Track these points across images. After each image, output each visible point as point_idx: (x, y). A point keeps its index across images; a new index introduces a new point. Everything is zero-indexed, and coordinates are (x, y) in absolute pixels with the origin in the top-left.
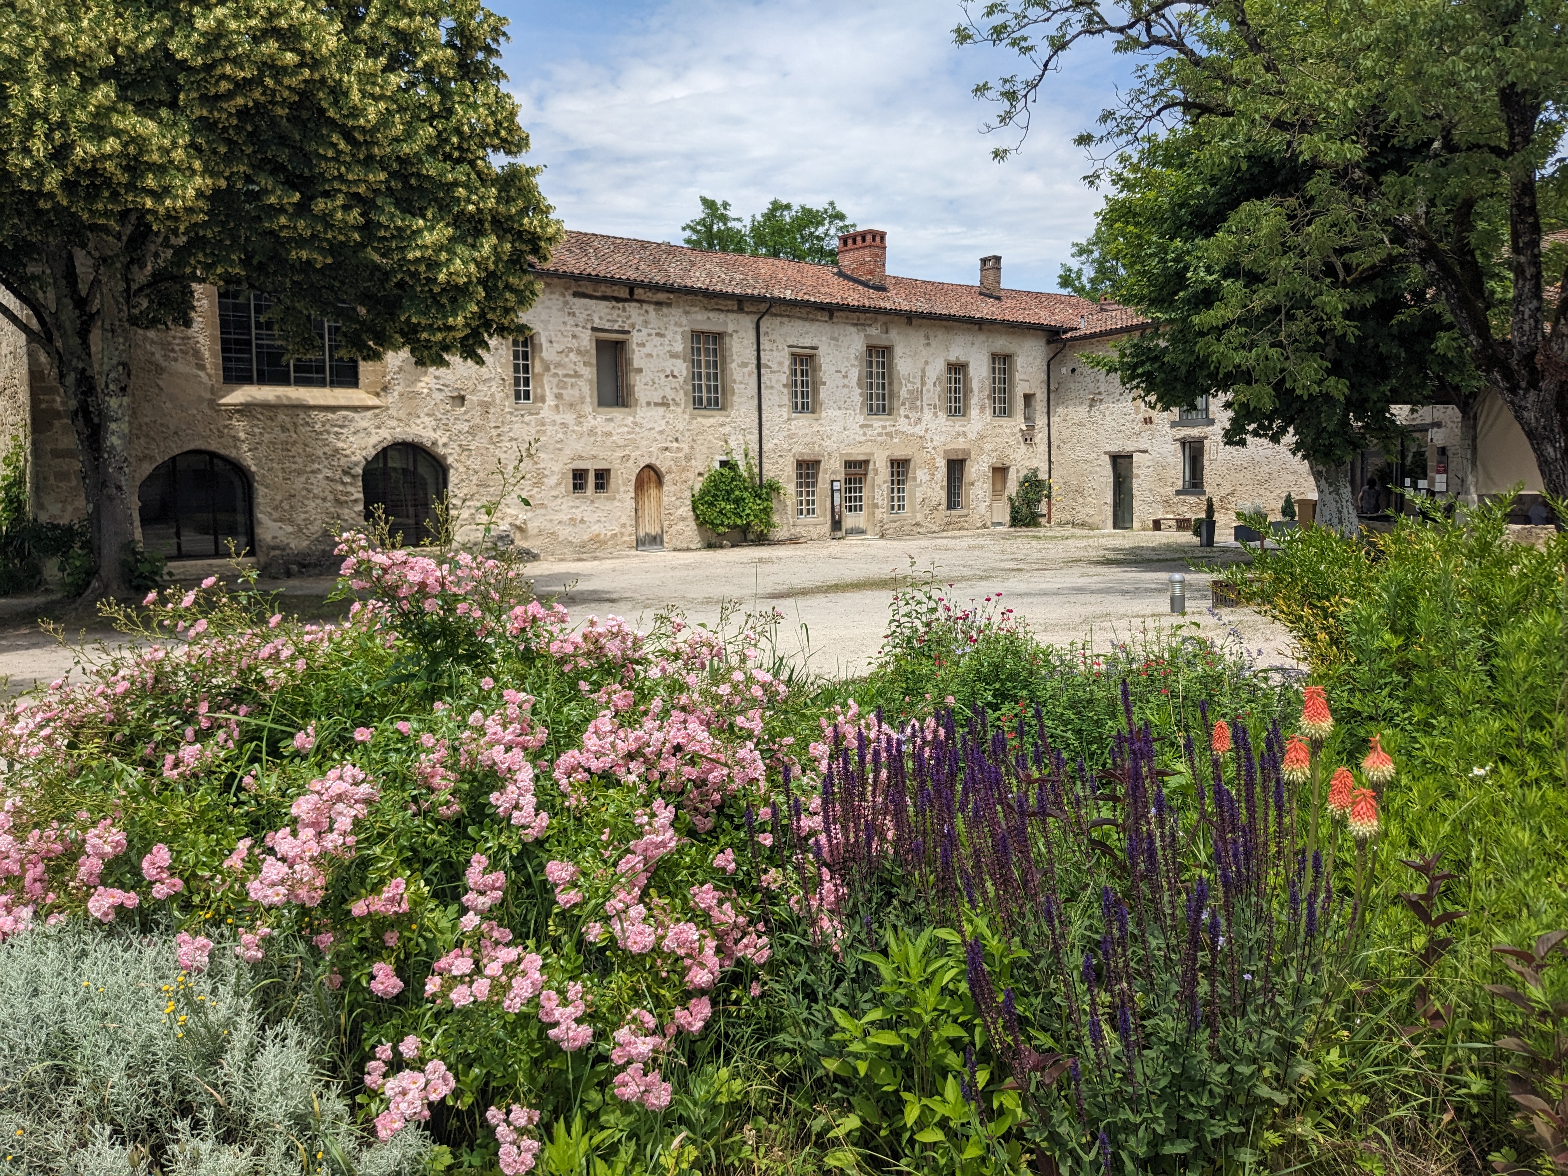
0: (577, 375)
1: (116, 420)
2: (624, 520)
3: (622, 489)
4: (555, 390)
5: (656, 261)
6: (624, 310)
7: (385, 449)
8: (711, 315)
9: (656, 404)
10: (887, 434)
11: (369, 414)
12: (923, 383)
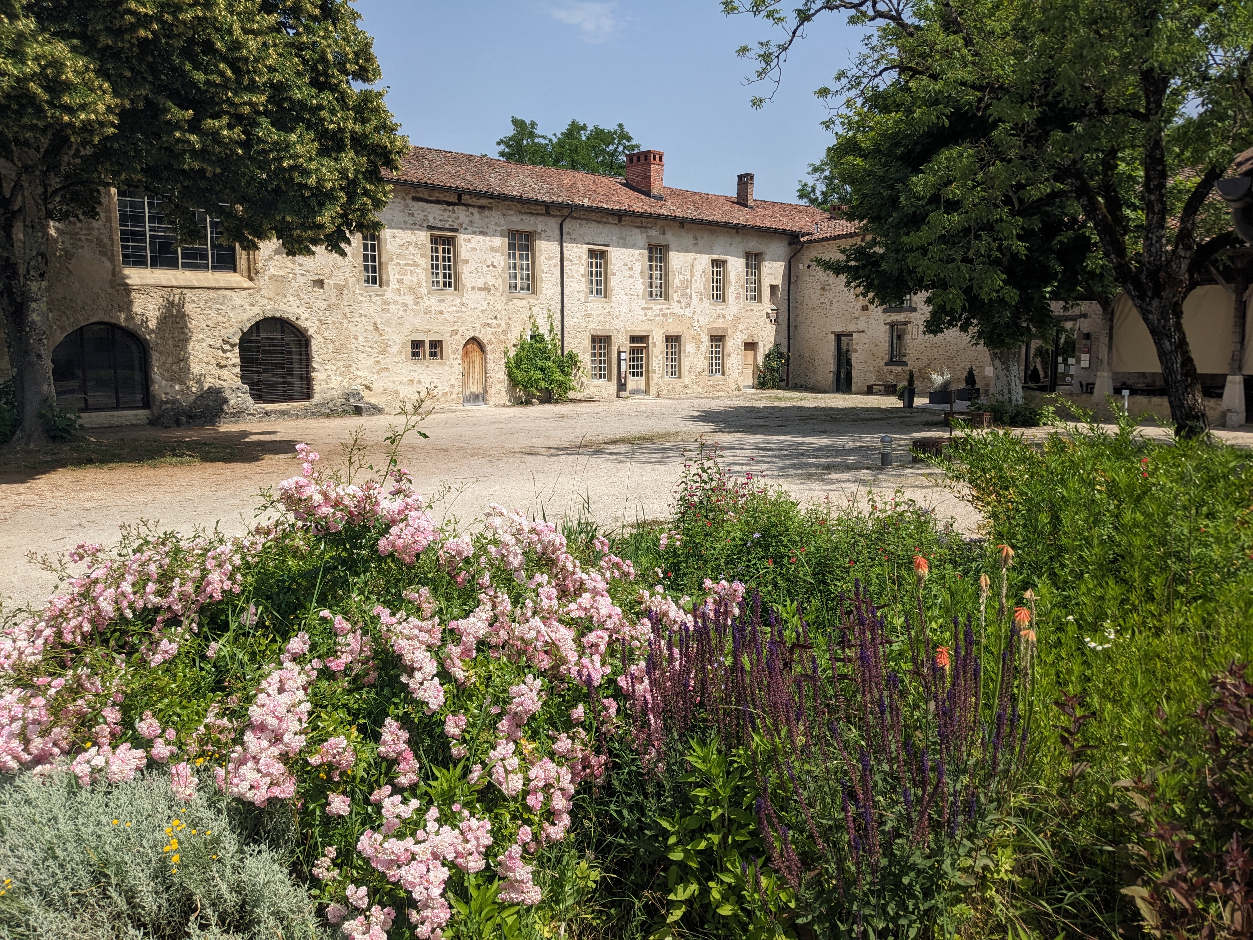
0: (415, 265)
1: (36, 301)
2: (453, 381)
3: (451, 357)
4: (397, 276)
5: (479, 173)
6: (454, 212)
7: (257, 323)
8: (524, 217)
9: (479, 289)
10: (663, 315)
11: (244, 293)
12: (692, 276)
